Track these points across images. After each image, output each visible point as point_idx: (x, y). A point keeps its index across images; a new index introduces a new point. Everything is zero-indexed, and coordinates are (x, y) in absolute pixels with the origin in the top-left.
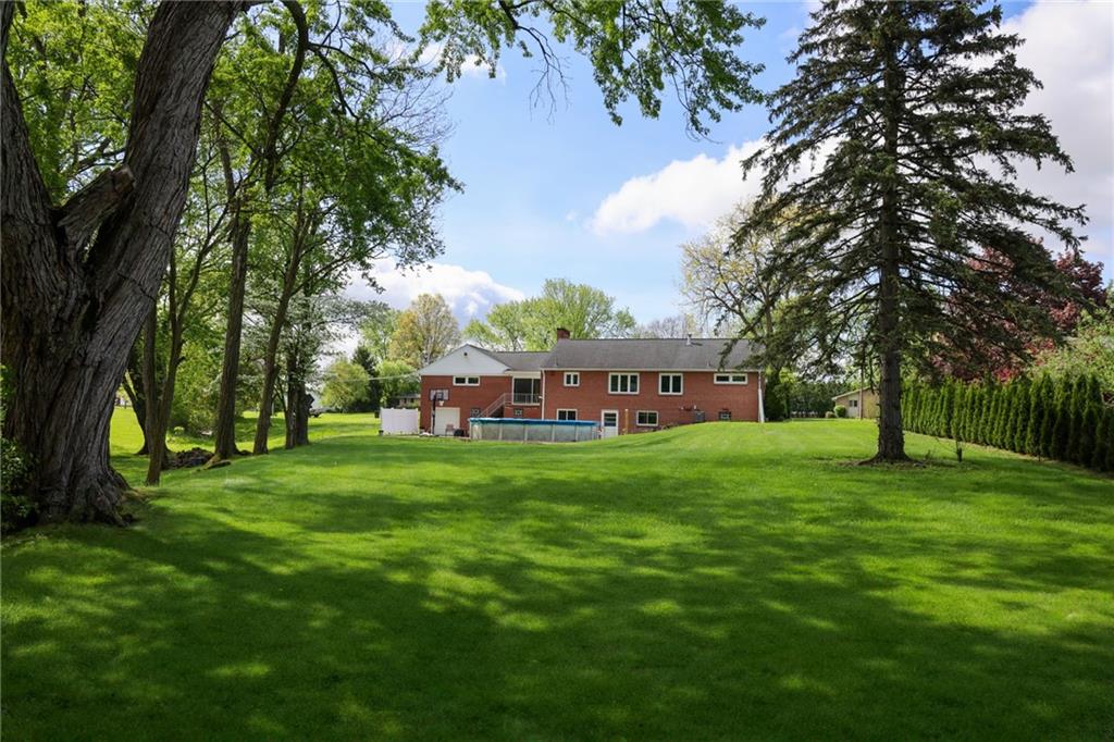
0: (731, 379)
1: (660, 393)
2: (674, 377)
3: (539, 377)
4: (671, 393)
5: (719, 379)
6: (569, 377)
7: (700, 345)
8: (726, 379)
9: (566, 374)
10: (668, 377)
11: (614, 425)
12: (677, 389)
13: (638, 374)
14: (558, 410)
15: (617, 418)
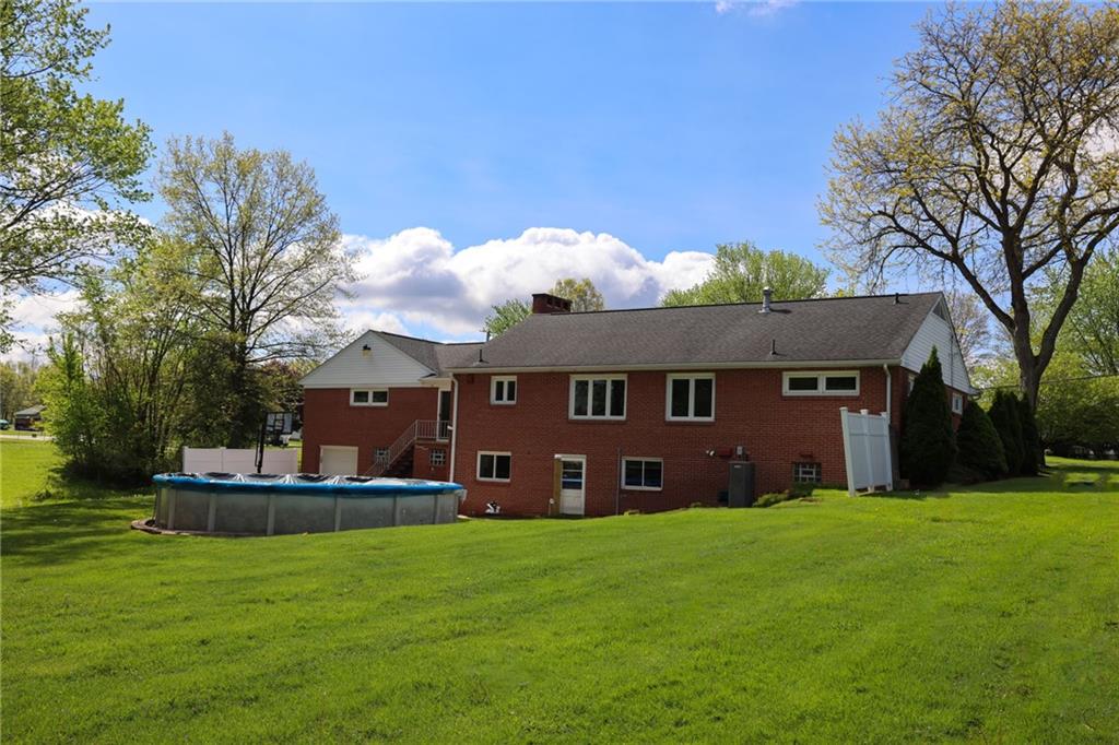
0: (822, 385)
1: (669, 417)
2: (698, 382)
3: (449, 389)
4: (691, 418)
5: (795, 384)
6: (500, 385)
7: (786, 312)
8: (812, 384)
9: (495, 380)
10: (687, 382)
11: (578, 486)
12: (702, 409)
13: (623, 377)
14: (480, 453)
15: (584, 471)
